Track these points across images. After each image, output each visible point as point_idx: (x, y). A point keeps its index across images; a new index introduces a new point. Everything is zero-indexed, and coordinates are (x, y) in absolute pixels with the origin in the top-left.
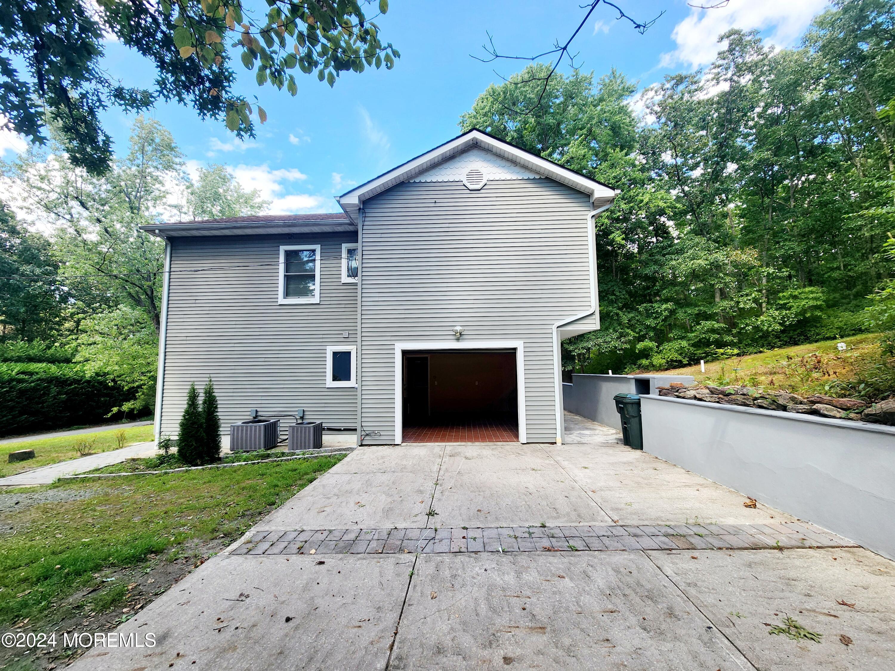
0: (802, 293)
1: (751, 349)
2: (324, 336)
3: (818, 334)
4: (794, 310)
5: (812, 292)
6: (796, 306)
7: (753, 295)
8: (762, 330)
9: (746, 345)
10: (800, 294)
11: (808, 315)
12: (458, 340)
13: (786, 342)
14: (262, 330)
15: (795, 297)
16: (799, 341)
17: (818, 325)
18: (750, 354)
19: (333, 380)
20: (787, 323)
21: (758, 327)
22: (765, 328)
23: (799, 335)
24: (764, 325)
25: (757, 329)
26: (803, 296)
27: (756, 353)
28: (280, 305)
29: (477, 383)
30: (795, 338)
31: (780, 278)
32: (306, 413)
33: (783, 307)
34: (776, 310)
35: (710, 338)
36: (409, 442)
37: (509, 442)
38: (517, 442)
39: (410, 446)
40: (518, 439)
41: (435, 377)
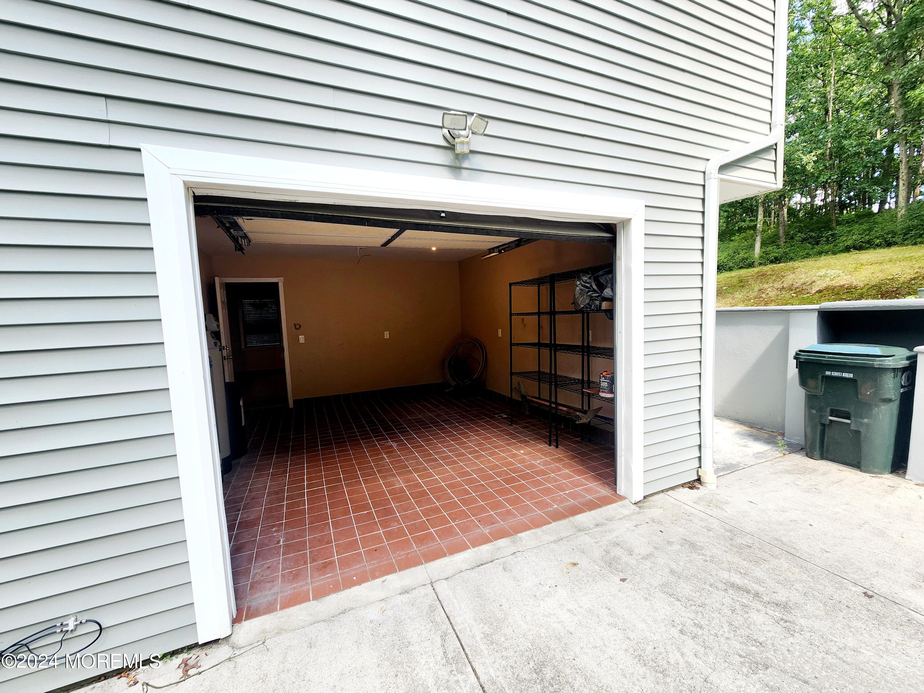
12: (456, 169)
29: (387, 335)
36: (270, 609)
37: (600, 506)
38: (620, 503)
39: (278, 633)
40: (616, 491)
41: (298, 327)
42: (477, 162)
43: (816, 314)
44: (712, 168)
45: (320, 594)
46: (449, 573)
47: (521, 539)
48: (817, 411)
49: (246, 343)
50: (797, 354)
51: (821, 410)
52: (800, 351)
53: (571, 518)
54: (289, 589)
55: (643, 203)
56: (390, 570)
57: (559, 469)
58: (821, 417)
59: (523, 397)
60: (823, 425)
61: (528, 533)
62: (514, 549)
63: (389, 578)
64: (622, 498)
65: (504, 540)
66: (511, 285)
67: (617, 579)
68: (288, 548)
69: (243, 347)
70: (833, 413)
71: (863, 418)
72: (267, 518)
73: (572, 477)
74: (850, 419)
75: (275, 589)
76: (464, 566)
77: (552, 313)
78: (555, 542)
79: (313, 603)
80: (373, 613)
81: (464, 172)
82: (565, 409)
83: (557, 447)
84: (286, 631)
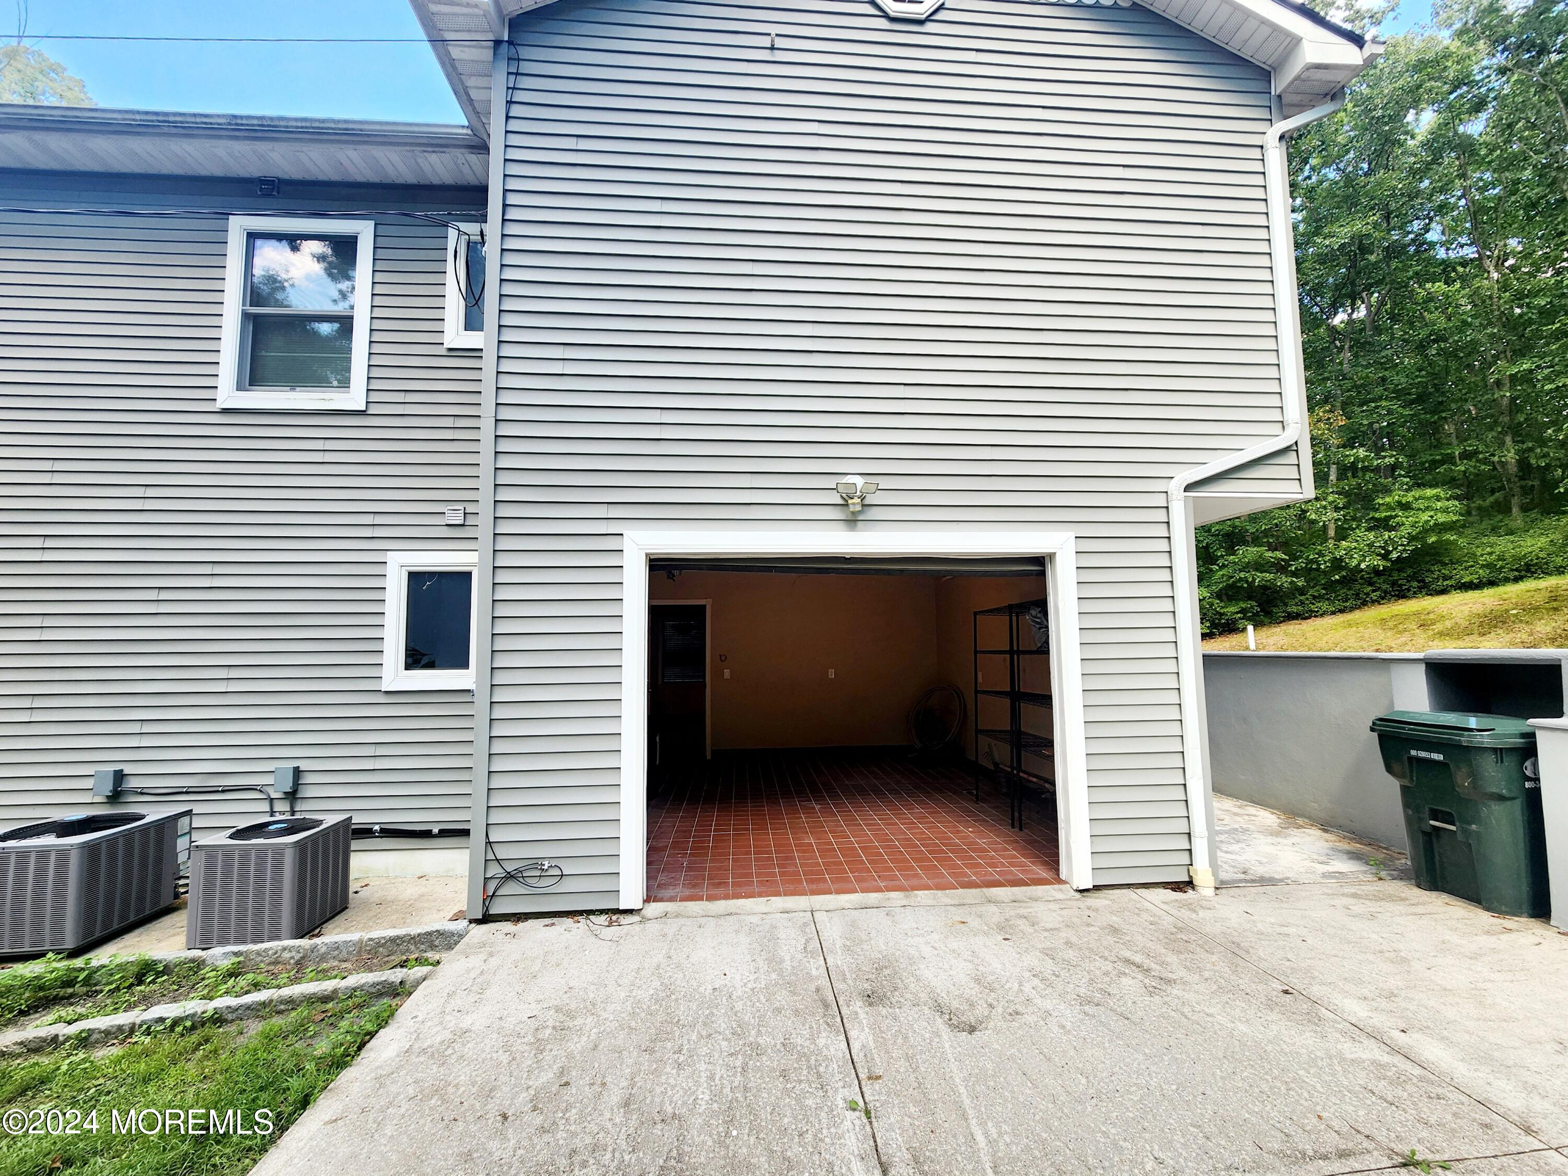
0: (1420, 498)
1: (1324, 606)
2: (379, 520)
3: (1445, 578)
4: (1404, 531)
5: (1438, 499)
6: (1408, 523)
7: (1330, 498)
8: (1346, 568)
9: (1314, 597)
10: (1416, 499)
11: (1432, 539)
12: (852, 522)
13: (1386, 592)
14: (151, 492)
15: (1406, 507)
16: (1409, 590)
17: (1447, 560)
18: (1322, 615)
19: (408, 667)
20: (1394, 555)
21: (1341, 559)
22: (1354, 563)
23: (1409, 579)
24: (1352, 557)
25: (1337, 564)
26: (1421, 504)
27: (1333, 613)
28: (226, 411)
29: (832, 674)
30: (1400, 586)
31: (1377, 469)
32: (308, 779)
33: (1384, 524)
34: (1369, 529)
35: (1254, 580)
36: (671, 899)
37: (1029, 885)
38: (1056, 886)
39: (676, 917)
40: (1058, 875)
41: (723, 658)
42: (873, 514)
43: (1423, 667)
44: (1176, 487)
45: (710, 898)
46: (831, 907)
47: (916, 896)
48: (1413, 810)
49: (663, 676)
50: (1374, 724)
51: (1417, 809)
52: (1381, 720)
53: (985, 890)
54: (687, 892)
55: (1073, 535)
56: (777, 894)
57: (1007, 850)
58: (1420, 820)
59: (996, 764)
60: (1425, 833)
61: (926, 892)
62: (905, 902)
63: (773, 899)
64: (1064, 882)
65: (897, 893)
66: (975, 614)
67: (1000, 938)
68: (689, 869)
69: (660, 683)
70: (1435, 815)
71: (1470, 824)
72: (673, 848)
73: (1018, 858)
74: (1454, 825)
75: (677, 890)
76: (847, 905)
77: (1011, 652)
78: (955, 905)
79: (705, 903)
80: (754, 919)
81: (859, 524)
82: (1035, 780)
83: (1021, 830)
84: (682, 916)
